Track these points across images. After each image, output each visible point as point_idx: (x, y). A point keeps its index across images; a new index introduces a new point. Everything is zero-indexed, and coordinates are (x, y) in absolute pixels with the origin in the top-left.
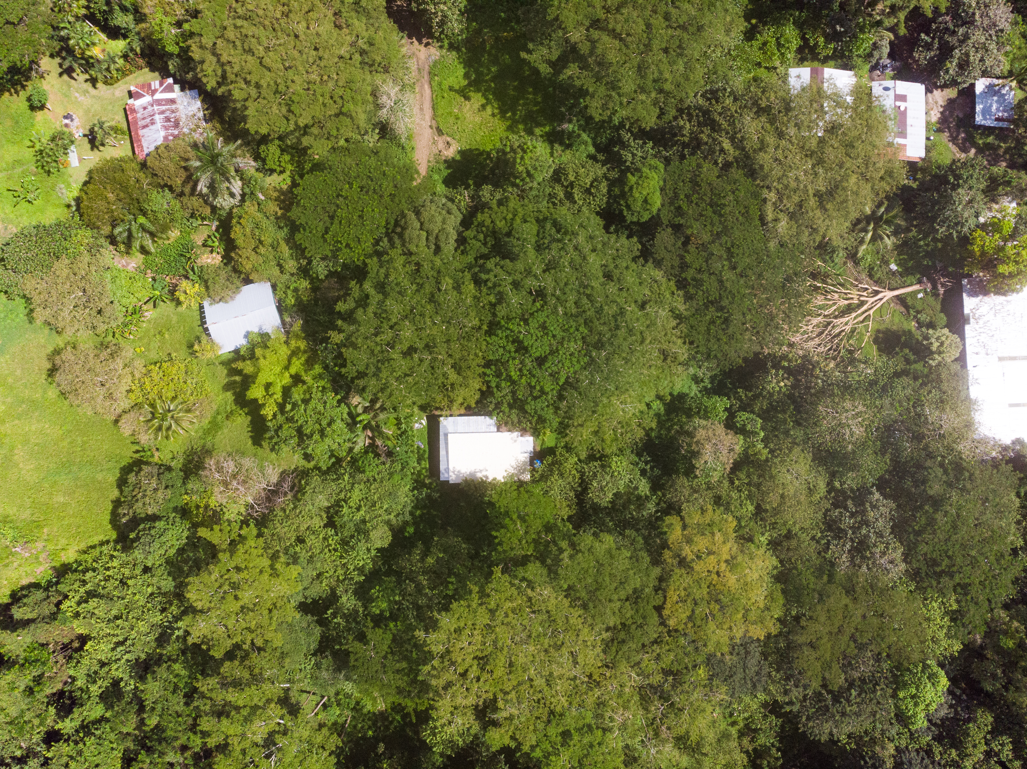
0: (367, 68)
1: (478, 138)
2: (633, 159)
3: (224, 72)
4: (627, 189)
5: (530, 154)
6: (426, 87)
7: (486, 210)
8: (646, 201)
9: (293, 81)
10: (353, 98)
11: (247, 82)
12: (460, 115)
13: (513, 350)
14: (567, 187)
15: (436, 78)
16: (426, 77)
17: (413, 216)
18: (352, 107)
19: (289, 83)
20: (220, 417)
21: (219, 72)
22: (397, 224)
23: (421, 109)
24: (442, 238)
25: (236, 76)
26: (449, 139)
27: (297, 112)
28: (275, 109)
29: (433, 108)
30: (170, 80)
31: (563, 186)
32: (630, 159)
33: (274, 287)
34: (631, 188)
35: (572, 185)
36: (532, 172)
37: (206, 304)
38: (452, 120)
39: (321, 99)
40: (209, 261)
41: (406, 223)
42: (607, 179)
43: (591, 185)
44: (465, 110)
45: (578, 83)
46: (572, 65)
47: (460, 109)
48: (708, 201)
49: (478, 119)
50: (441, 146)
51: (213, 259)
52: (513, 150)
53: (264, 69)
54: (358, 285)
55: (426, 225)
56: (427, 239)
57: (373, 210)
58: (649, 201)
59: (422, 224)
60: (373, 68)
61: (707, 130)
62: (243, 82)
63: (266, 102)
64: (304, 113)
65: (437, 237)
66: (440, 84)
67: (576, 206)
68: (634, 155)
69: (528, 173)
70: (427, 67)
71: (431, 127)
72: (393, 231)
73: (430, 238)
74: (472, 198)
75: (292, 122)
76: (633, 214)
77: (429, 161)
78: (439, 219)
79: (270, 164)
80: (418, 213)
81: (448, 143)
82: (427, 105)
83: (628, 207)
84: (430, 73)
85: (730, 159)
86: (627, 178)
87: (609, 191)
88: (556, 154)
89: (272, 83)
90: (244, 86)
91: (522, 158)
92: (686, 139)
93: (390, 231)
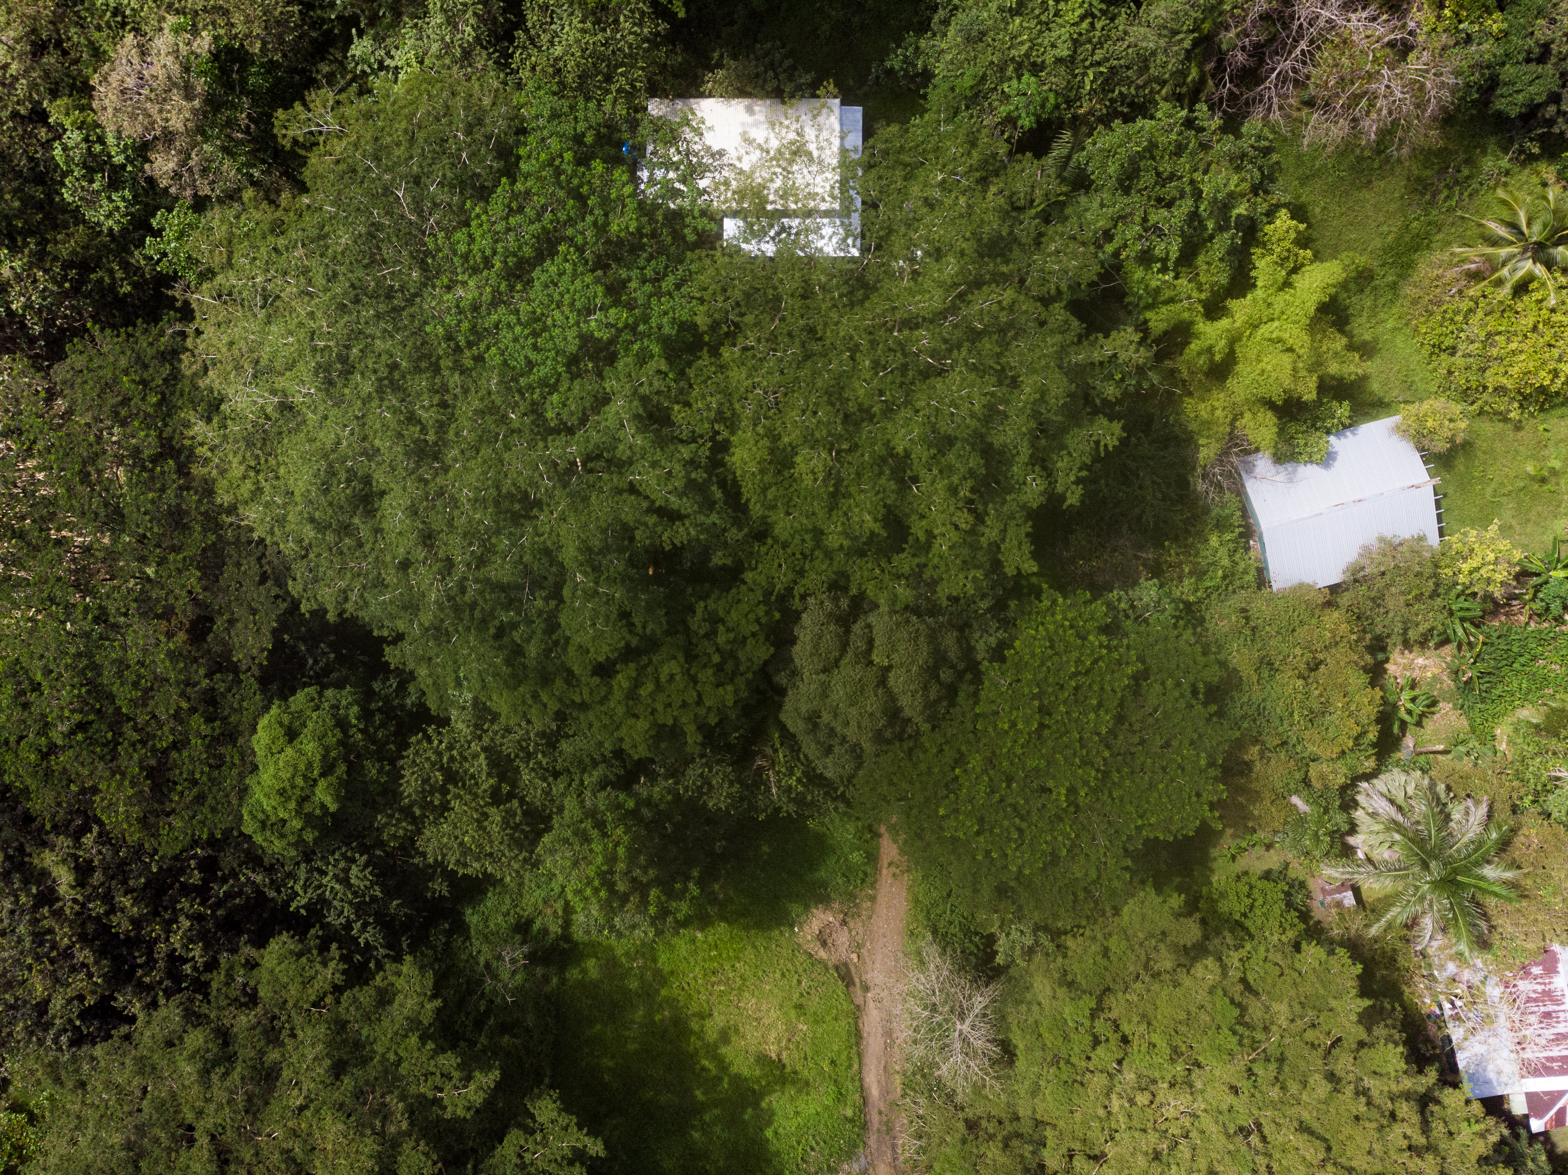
0: (1026, 1127)
1: (749, 953)
2: (347, 871)
3: (1425, 1127)
4: (341, 769)
5: (591, 871)
6: (874, 1092)
7: (713, 720)
8: (292, 735)
9: (1234, 1090)
10: (1066, 1038)
11: (1362, 1092)
12: (793, 1014)
13: (633, 285)
14: (511, 796)
15: (849, 1113)
16: (875, 1119)
17: (904, 701)
18: (1067, 1011)
19: (1244, 1085)
20: (1390, 278)
21: (1438, 1129)
22: (951, 692)
23: (888, 1033)
24: (829, 641)
25: (1393, 1115)
26: (822, 954)
27: (1221, 1002)
28: (1281, 1010)
29: (858, 1035)
30: (1537, 1125)
31: (522, 801)
32: (354, 870)
33: (1262, 580)
34: (327, 770)
35: (496, 798)
36: (588, 825)
37: (1434, 539)
38: (814, 1004)
39: (1156, 1038)
40: (1420, 661)
41: (925, 688)
42: (407, 812)
43: (444, 791)
44: (781, 1027)
45: (449, 1061)
46: (460, 1112)
47: (792, 1031)
48: (127, 729)
49: (749, 1003)
50: (842, 938)
51: (1409, 667)
52: (642, 889)
53: (1316, 1126)
54: (1060, 489)
55: (871, 675)
56: (870, 643)
57: (1013, 725)
58: (280, 731)
59: (882, 682)
60: (1009, 1128)
61: (121, 924)
62: (1375, 1093)
63: (1310, 1035)
64: (1202, 996)
65: (844, 646)
66: (841, 1097)
67: (486, 741)
68: (345, 881)
69: (600, 825)
70: (872, 1141)
71: (866, 989)
72: (960, 675)
73: (862, 645)
74: (759, 782)
75: (1234, 974)
76: (336, 707)
77: (873, 899)
78: (839, 693)
79: (1276, 892)
80: (893, 713)
81: (824, 944)
82: (874, 1044)
83: (342, 724)
84: (865, 1126)
85: (63, 842)
86: (337, 798)
87: (396, 775)
88: (559, 906)
89: (1294, 1087)
90: (1368, 1082)
91: (612, 859)
92: (184, 903)
93: (969, 676)
